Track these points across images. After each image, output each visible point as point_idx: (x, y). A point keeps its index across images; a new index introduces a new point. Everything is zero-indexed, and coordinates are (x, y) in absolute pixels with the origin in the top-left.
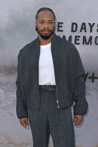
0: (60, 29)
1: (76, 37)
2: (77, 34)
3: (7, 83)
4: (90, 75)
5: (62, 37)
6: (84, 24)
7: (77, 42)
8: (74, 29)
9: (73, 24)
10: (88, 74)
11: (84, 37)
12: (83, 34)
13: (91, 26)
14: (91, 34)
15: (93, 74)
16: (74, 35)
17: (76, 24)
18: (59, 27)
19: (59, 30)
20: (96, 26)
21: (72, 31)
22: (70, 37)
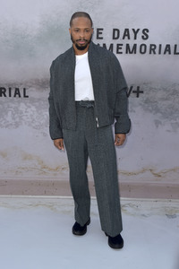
0: (100, 36)
1: (118, 45)
2: (119, 41)
3: (39, 99)
4: (135, 89)
5: (102, 46)
6: (127, 30)
7: (120, 51)
8: (116, 36)
9: (114, 30)
12: (126, 41)
13: (136, 32)
14: (135, 42)
15: (138, 87)
16: (115, 43)
17: (118, 31)
18: (98, 33)
19: (98, 38)
20: (140, 32)
21: (114, 38)
22: (112, 45)
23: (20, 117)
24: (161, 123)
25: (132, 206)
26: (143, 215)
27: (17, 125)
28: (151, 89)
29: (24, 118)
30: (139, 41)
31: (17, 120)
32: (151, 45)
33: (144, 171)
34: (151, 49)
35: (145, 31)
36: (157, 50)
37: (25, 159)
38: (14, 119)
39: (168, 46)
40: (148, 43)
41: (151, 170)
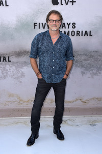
23: (7, 73)
24: (84, 73)
25: (71, 120)
26: (78, 125)
27: (5, 77)
28: (78, 54)
29: (9, 73)
30: (71, 29)
31: (5, 74)
32: (77, 31)
33: (76, 100)
34: (77, 33)
35: (74, 24)
36: (80, 34)
37: (10, 96)
38: (3, 74)
39: (86, 32)
40: (75, 30)
41: (81, 99)
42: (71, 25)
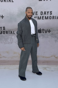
1: (42, 17)
4: (48, 30)
6: (45, 12)
8: (42, 14)
9: (41, 12)
10: (47, 30)
11: (45, 17)
12: (45, 15)
14: (48, 15)
17: (42, 12)
18: (36, 13)
19: (36, 15)
22: (40, 17)
23: (13, 40)
24: (57, 41)
25: (49, 68)
26: (52, 71)
27: (12, 43)
28: (53, 30)
31: (12, 41)
32: (53, 16)
33: (52, 56)
34: (53, 18)
35: (51, 12)
36: (55, 18)
37: (14, 53)
38: (10, 41)
41: (54, 56)
42: (49, 12)
